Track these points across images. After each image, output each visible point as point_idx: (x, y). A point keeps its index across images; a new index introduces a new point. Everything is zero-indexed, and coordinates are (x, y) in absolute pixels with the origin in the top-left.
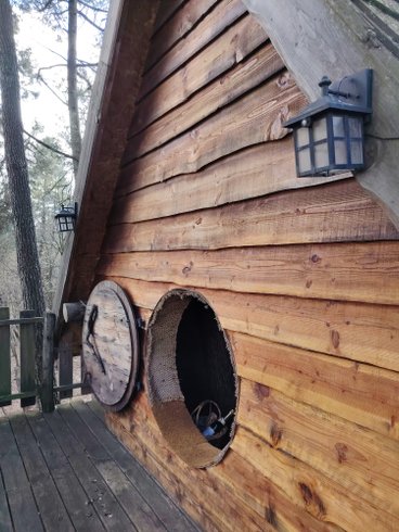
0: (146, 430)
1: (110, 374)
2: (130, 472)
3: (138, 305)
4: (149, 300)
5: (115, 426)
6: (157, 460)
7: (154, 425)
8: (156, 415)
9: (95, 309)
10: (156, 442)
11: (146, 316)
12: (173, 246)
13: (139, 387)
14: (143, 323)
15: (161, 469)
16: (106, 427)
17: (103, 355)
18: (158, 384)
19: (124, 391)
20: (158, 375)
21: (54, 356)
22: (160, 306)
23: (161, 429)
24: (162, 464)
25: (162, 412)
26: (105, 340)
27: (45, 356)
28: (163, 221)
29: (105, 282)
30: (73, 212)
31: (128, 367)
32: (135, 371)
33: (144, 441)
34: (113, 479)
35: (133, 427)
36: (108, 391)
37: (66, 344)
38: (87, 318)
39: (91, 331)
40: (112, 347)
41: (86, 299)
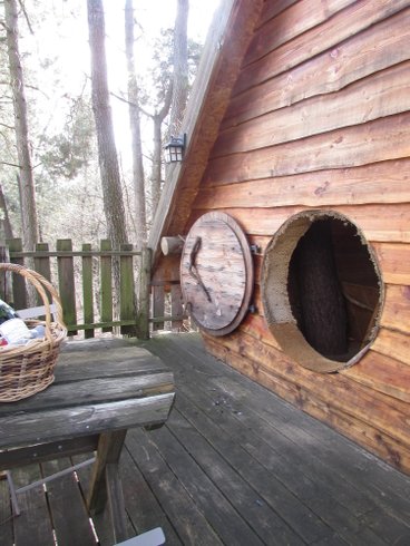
0: (259, 349)
1: (217, 302)
3: (251, 233)
4: (268, 226)
5: (218, 350)
6: (273, 374)
7: (271, 341)
8: (273, 333)
9: (199, 242)
10: (272, 357)
11: (263, 243)
12: (301, 170)
13: (253, 309)
14: (259, 250)
15: (276, 381)
16: (205, 352)
17: (207, 285)
18: (273, 307)
19: (234, 315)
22: (282, 231)
24: (279, 377)
26: (211, 270)
27: (143, 288)
28: (287, 146)
29: (210, 214)
31: (241, 292)
32: (249, 295)
33: (256, 358)
35: (242, 349)
36: (215, 317)
38: (188, 251)
39: (194, 263)
40: (220, 275)
41: (185, 233)
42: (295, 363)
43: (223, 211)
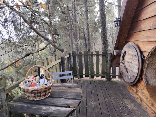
0: (142, 93)
1: (129, 73)
2: (135, 105)
3: (142, 50)
4: (148, 48)
5: (130, 89)
6: (146, 104)
7: (146, 92)
8: (147, 89)
9: (125, 52)
10: (147, 98)
11: (146, 54)
13: (141, 78)
14: (144, 57)
15: (148, 107)
16: (126, 89)
17: (127, 67)
18: (149, 79)
19: (135, 79)
20: (149, 76)
21: (111, 66)
22: (153, 50)
23: (149, 94)
24: (149, 106)
25: (150, 89)
26: (128, 62)
27: (108, 65)
29: (129, 43)
30: (120, 20)
31: (137, 71)
32: (139, 73)
33: (141, 96)
35: (137, 91)
36: (128, 78)
37: (114, 62)
38: (122, 55)
39: (123, 59)
40: (131, 64)
41: (122, 49)
42: (154, 103)
43: (134, 42)
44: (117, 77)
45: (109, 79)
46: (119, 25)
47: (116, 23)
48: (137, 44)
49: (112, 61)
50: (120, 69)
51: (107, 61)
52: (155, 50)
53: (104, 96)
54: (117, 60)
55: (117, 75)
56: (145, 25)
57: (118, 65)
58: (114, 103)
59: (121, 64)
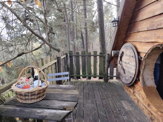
0: (139, 94)
1: (127, 74)
2: (132, 106)
3: (139, 51)
4: (145, 49)
5: (127, 91)
6: (143, 105)
7: (143, 93)
8: (144, 90)
9: (123, 53)
10: (143, 99)
11: (143, 55)
12: (158, 27)
13: (138, 79)
14: (141, 58)
15: (144, 108)
16: (124, 90)
17: (124, 68)
18: (145, 80)
19: (132, 80)
20: (146, 77)
21: (108, 67)
22: (150, 52)
23: (146, 95)
24: (145, 107)
25: (147, 89)
26: (126, 63)
27: (106, 66)
28: (154, 17)
29: (127, 43)
30: (118, 20)
31: (134, 72)
32: (136, 74)
33: (138, 97)
34: (126, 106)
35: (134, 92)
36: (126, 79)
37: (112, 63)
38: (120, 56)
39: (121, 60)
40: (128, 65)
41: (119, 50)
42: (150, 104)
43: (131, 42)
44: (115, 78)
45: (106, 80)
46: (117, 25)
47: (114, 23)
48: (134, 45)
49: (109, 62)
50: (117, 70)
51: (104, 62)
52: (151, 51)
53: (102, 98)
54: (115, 61)
55: (115, 76)
56: (142, 26)
57: (116, 66)
58: (111, 105)
59: (119, 65)
